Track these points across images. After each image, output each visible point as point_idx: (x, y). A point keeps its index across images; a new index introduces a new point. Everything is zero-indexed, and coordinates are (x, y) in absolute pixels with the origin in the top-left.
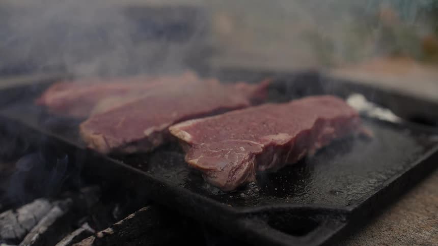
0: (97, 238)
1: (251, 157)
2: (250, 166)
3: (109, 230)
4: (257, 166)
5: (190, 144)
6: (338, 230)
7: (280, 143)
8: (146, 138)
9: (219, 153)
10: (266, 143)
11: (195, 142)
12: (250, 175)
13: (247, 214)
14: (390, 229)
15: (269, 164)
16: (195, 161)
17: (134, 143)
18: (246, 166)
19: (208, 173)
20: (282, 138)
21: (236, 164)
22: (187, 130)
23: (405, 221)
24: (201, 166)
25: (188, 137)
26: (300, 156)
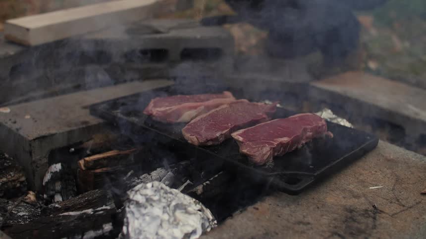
0: (204, 186)
1: (271, 149)
2: (271, 153)
3: (208, 182)
4: (274, 153)
5: (242, 142)
6: (309, 183)
7: (284, 142)
8: (217, 137)
9: (256, 147)
10: (278, 143)
11: (244, 141)
12: (270, 158)
13: (271, 175)
14: (336, 184)
15: (279, 152)
16: (245, 151)
17: (212, 140)
18: (269, 154)
19: (252, 156)
20: (285, 139)
21: (264, 152)
22: (240, 135)
23: (343, 181)
24: (248, 153)
25: (241, 139)
26: (294, 148)
